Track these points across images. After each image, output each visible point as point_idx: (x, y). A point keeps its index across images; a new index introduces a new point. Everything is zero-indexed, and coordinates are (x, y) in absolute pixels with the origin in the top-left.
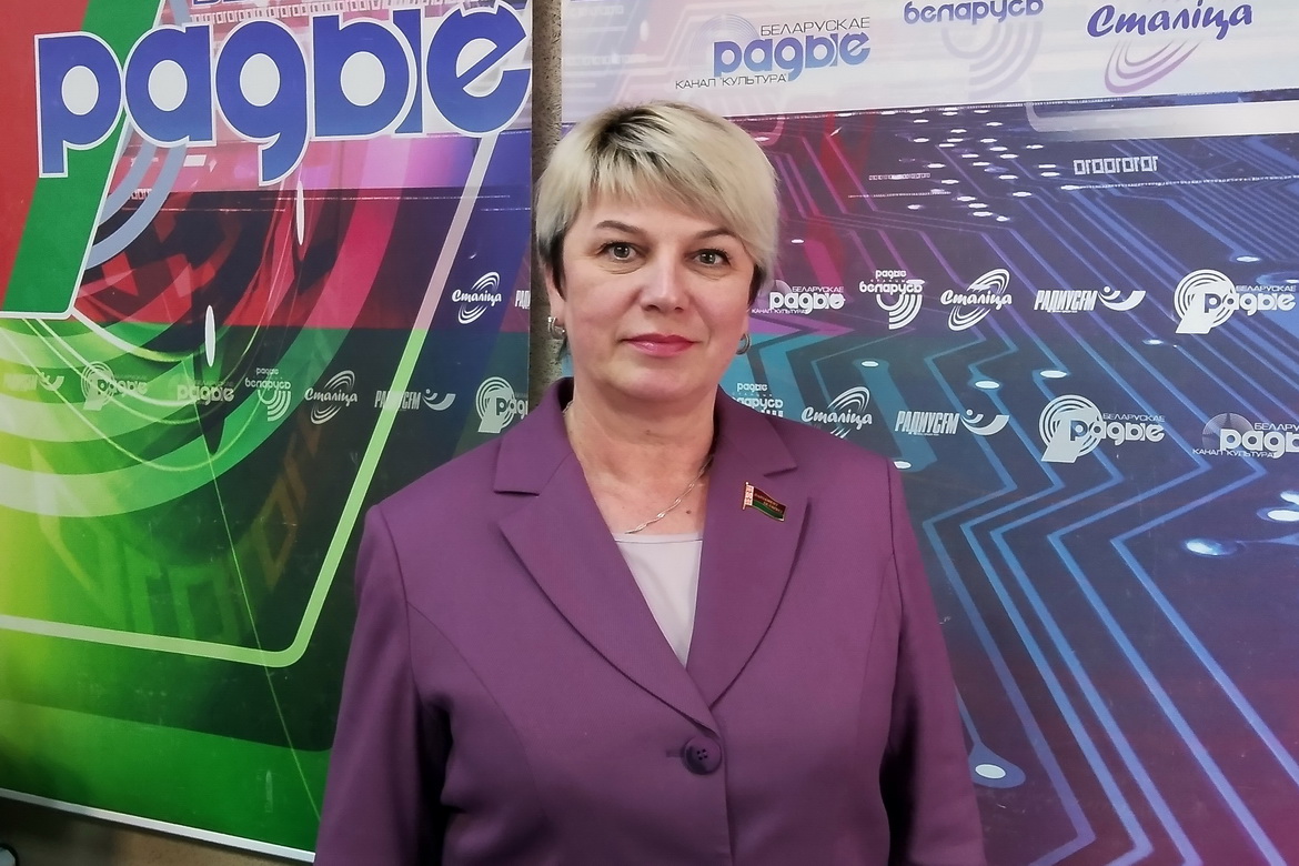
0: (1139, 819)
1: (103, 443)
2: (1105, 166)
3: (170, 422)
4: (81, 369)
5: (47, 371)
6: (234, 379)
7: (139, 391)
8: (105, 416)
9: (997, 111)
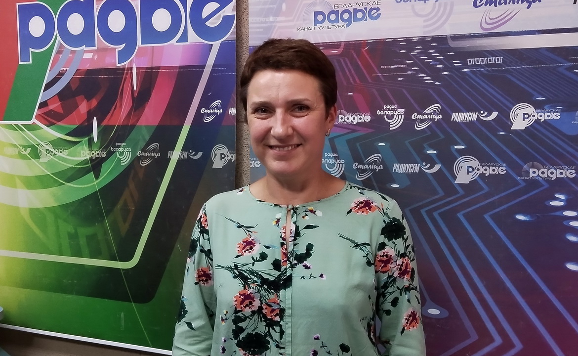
0: (497, 329)
1: (48, 176)
2: (480, 61)
3: (78, 167)
4: (38, 145)
5: (23, 146)
6: (106, 148)
7: (64, 154)
8: (49, 164)
9: (435, 39)
